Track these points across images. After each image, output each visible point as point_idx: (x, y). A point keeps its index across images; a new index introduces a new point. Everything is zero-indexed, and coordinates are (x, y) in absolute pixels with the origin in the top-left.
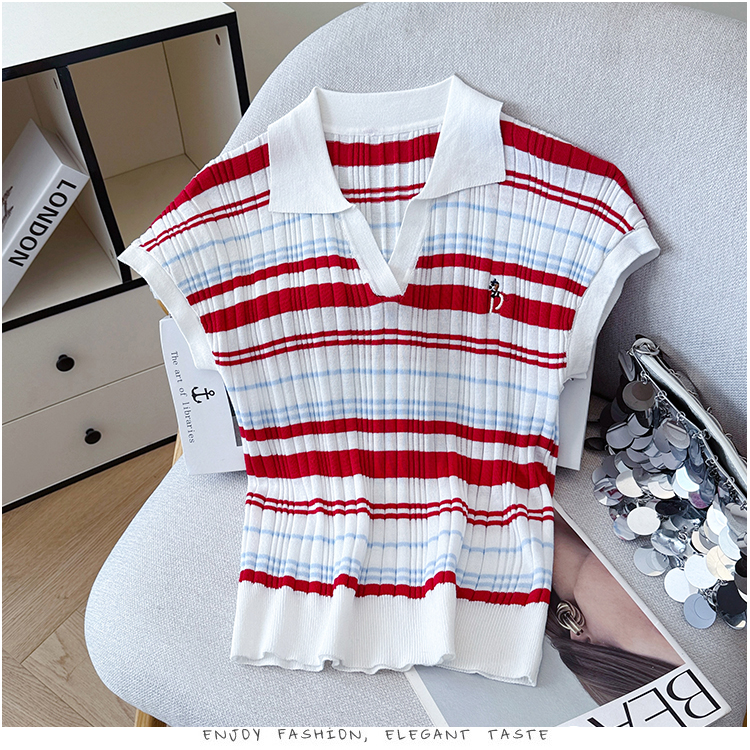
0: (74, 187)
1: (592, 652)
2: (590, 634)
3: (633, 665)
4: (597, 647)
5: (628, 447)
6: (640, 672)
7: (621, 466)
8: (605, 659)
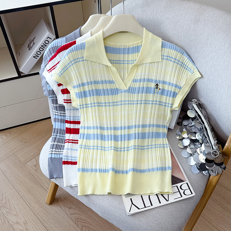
0: (51, 39)
3: (173, 179)
5: (188, 125)
7: (184, 130)
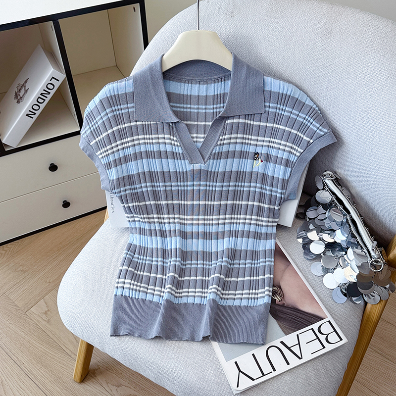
1: (285, 310)
2: (285, 301)
3: (304, 317)
4: (288, 307)
6: (306, 320)
8: (291, 313)
